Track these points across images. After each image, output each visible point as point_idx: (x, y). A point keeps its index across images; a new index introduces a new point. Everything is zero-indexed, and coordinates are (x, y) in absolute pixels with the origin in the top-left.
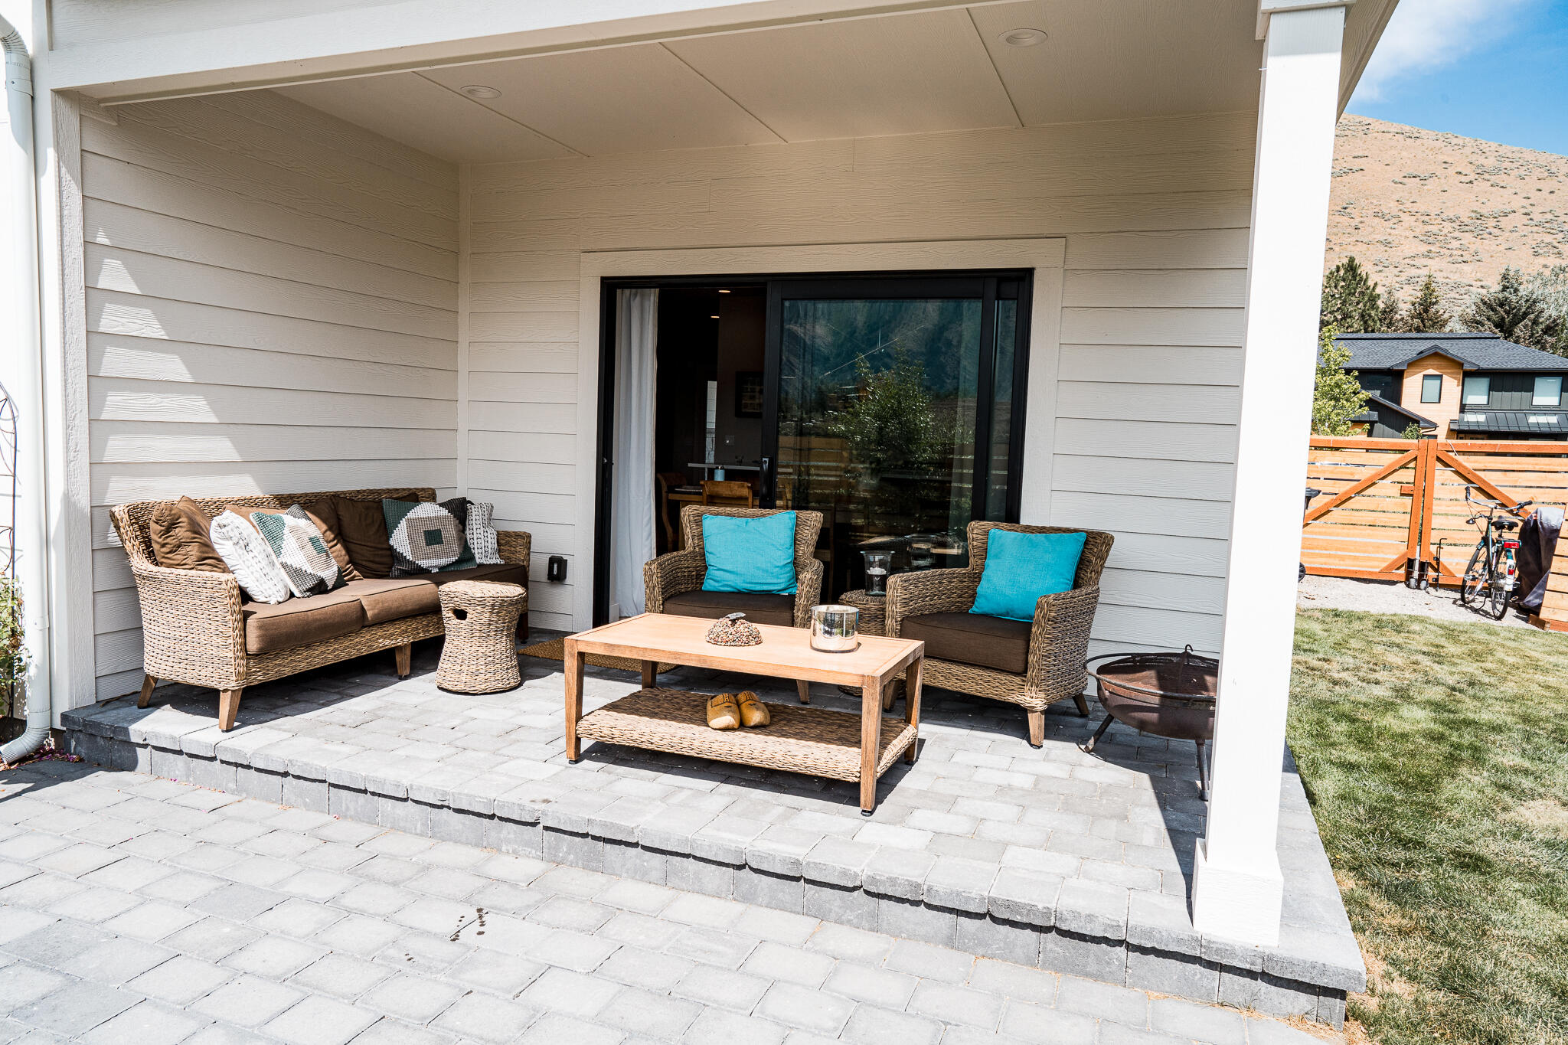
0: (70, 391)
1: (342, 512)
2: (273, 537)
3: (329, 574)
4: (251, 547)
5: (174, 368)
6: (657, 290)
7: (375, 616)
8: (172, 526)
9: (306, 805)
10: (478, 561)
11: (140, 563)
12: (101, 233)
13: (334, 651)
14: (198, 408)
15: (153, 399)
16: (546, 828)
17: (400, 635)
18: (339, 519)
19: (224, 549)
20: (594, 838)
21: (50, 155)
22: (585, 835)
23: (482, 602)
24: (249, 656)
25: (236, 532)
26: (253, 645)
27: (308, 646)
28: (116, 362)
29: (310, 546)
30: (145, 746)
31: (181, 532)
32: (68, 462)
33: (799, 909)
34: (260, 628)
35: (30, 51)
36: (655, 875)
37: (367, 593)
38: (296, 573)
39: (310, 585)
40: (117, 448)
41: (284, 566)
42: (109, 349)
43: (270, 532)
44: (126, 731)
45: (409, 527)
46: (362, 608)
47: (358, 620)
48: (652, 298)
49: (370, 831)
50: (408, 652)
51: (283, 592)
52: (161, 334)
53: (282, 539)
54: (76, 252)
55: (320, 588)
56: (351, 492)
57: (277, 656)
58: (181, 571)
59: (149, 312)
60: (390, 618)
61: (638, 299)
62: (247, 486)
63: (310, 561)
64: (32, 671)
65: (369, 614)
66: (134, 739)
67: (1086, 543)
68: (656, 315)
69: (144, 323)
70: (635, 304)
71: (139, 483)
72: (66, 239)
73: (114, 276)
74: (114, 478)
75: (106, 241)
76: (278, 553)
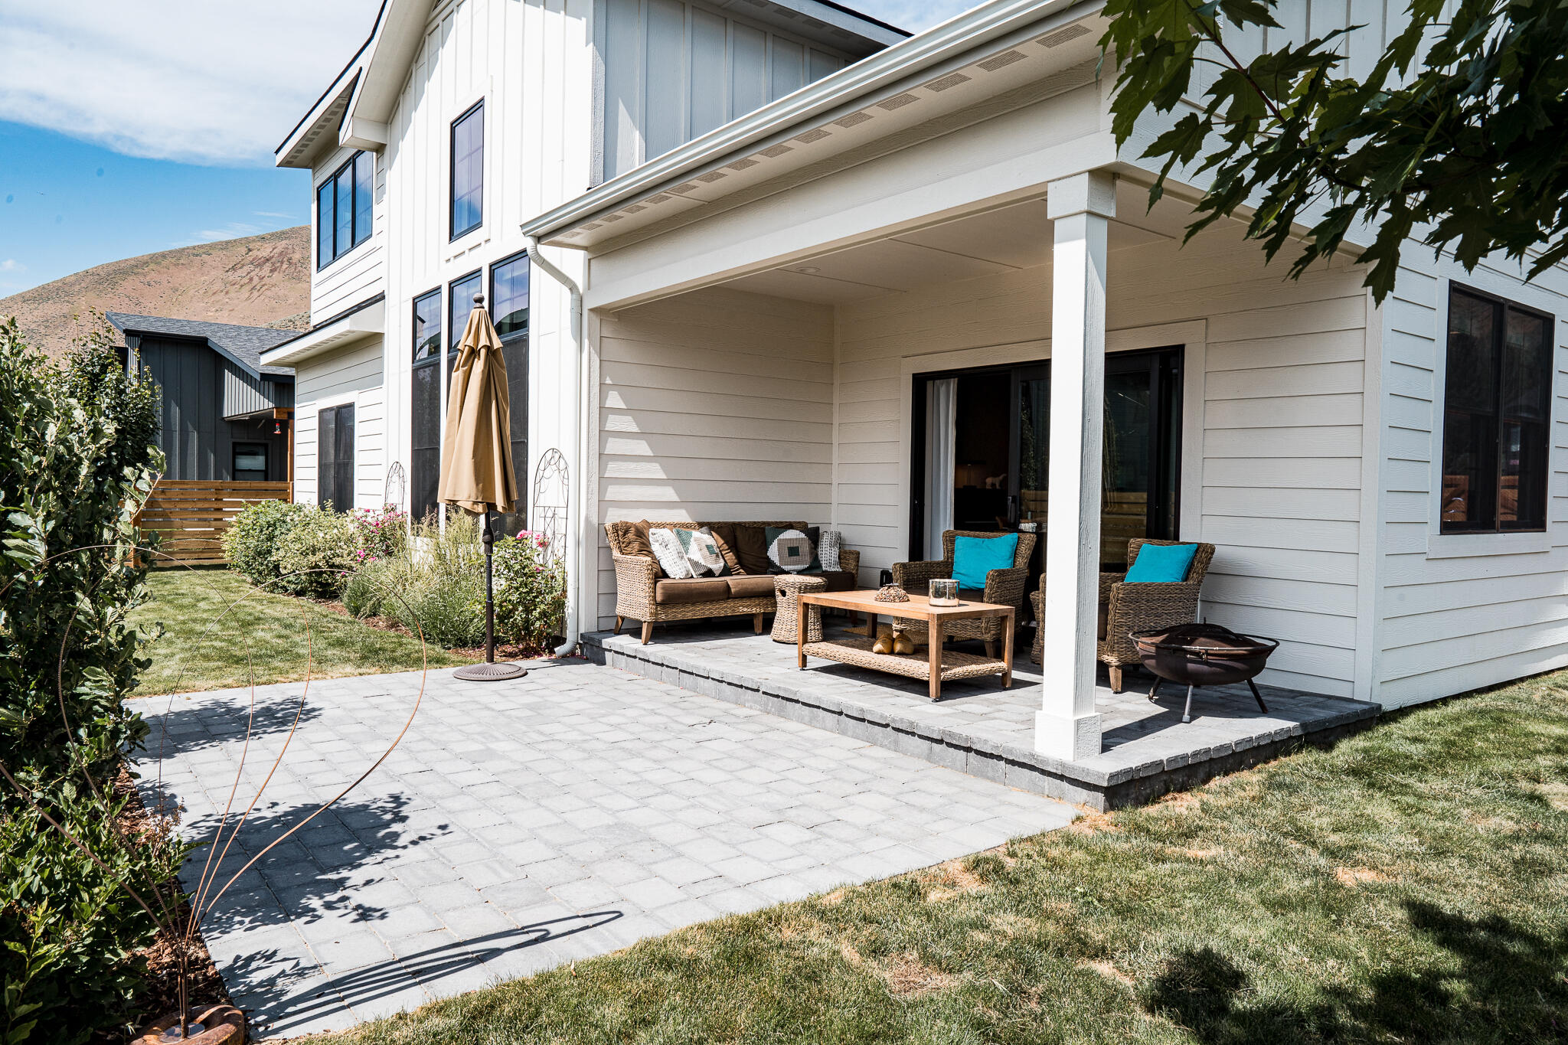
0: (590, 462)
1: (738, 534)
2: (685, 543)
3: (717, 566)
4: (669, 547)
5: (642, 448)
6: (956, 379)
7: (736, 592)
8: (626, 532)
9: (670, 682)
10: (824, 569)
11: (616, 554)
12: (608, 378)
13: (710, 609)
14: (656, 471)
15: (632, 465)
16: (764, 693)
17: (755, 606)
18: (735, 537)
19: (655, 547)
20: (783, 698)
21: (586, 342)
22: (777, 696)
23: (793, 585)
24: (657, 604)
25: (661, 538)
26: (659, 598)
27: (693, 604)
28: (614, 446)
29: (706, 550)
30: (610, 651)
31: (631, 536)
32: (588, 500)
33: (865, 739)
34: (663, 588)
35: (581, 291)
36: (807, 719)
37: (739, 581)
38: (695, 564)
39: (702, 571)
40: (613, 492)
41: (689, 559)
42: (610, 439)
43: (683, 540)
44: (600, 642)
45: (779, 544)
46: (728, 585)
47: (726, 594)
48: (953, 384)
49: (693, 694)
50: (761, 618)
51: (684, 574)
52: (636, 430)
53: (689, 544)
54: (596, 389)
55: (709, 573)
56: (749, 523)
57: (674, 607)
58: (629, 557)
59: (630, 418)
60: (747, 595)
61: (944, 386)
62: (682, 516)
63: (705, 558)
64: (570, 611)
65: (733, 590)
66: (604, 646)
67: (1197, 551)
68: (955, 397)
69: (627, 424)
70: (943, 389)
71: (624, 512)
72: (592, 383)
73: (614, 400)
74: (610, 509)
75: (610, 382)
76: (687, 553)
